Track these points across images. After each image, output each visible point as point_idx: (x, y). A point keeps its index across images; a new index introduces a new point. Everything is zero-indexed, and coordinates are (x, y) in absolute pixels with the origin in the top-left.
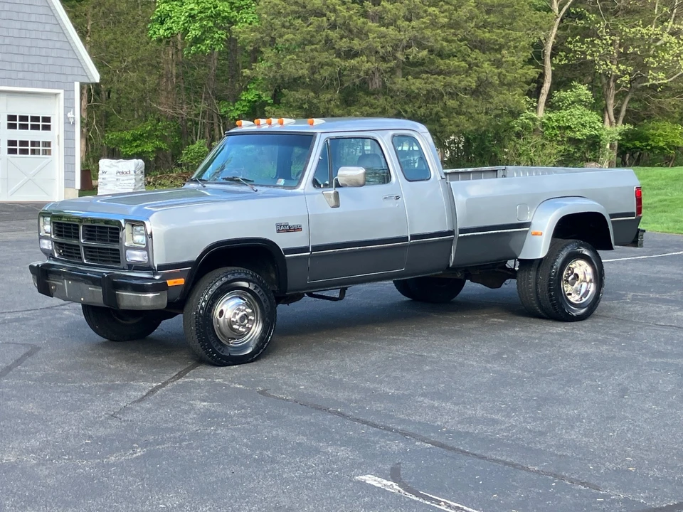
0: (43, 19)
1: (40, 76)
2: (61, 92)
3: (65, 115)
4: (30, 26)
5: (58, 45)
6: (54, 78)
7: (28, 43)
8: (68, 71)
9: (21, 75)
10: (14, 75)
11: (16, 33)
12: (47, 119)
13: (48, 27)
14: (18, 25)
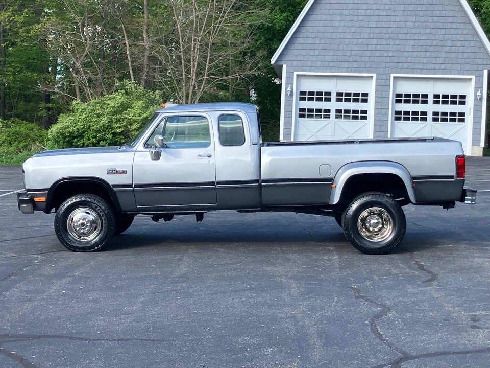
0: (462, 26)
1: (458, 67)
2: (473, 77)
3: (475, 94)
4: (452, 31)
5: (472, 44)
6: (468, 67)
7: (449, 43)
8: (480, 61)
9: (443, 66)
10: (437, 66)
11: (441, 37)
12: (463, 97)
13: (465, 32)
14: (443, 31)
